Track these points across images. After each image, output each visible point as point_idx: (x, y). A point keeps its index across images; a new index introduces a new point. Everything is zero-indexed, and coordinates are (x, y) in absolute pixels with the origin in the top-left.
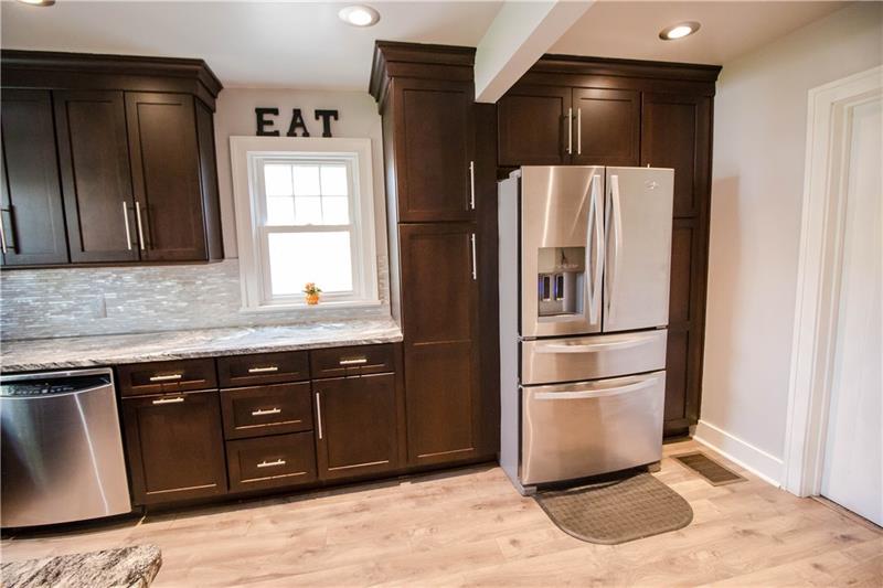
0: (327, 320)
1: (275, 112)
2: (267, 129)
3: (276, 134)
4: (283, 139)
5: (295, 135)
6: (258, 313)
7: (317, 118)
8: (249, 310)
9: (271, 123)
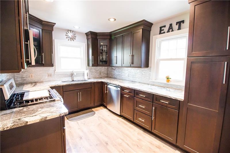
0: (172, 88)
1: (165, 26)
2: (162, 32)
3: (164, 33)
4: (166, 34)
5: (169, 32)
6: (154, 82)
7: (177, 25)
8: (151, 80)
9: (163, 30)
